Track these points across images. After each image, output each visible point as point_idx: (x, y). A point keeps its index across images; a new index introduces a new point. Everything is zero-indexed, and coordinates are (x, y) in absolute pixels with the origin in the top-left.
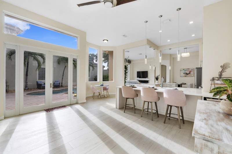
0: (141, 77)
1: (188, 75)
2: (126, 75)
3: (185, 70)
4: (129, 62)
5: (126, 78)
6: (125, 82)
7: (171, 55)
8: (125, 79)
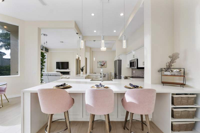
0: (60, 68)
1: (103, 67)
2: (44, 65)
3: (101, 62)
4: (47, 50)
5: (43, 70)
6: (42, 75)
7: (90, 48)
8: (41, 71)
